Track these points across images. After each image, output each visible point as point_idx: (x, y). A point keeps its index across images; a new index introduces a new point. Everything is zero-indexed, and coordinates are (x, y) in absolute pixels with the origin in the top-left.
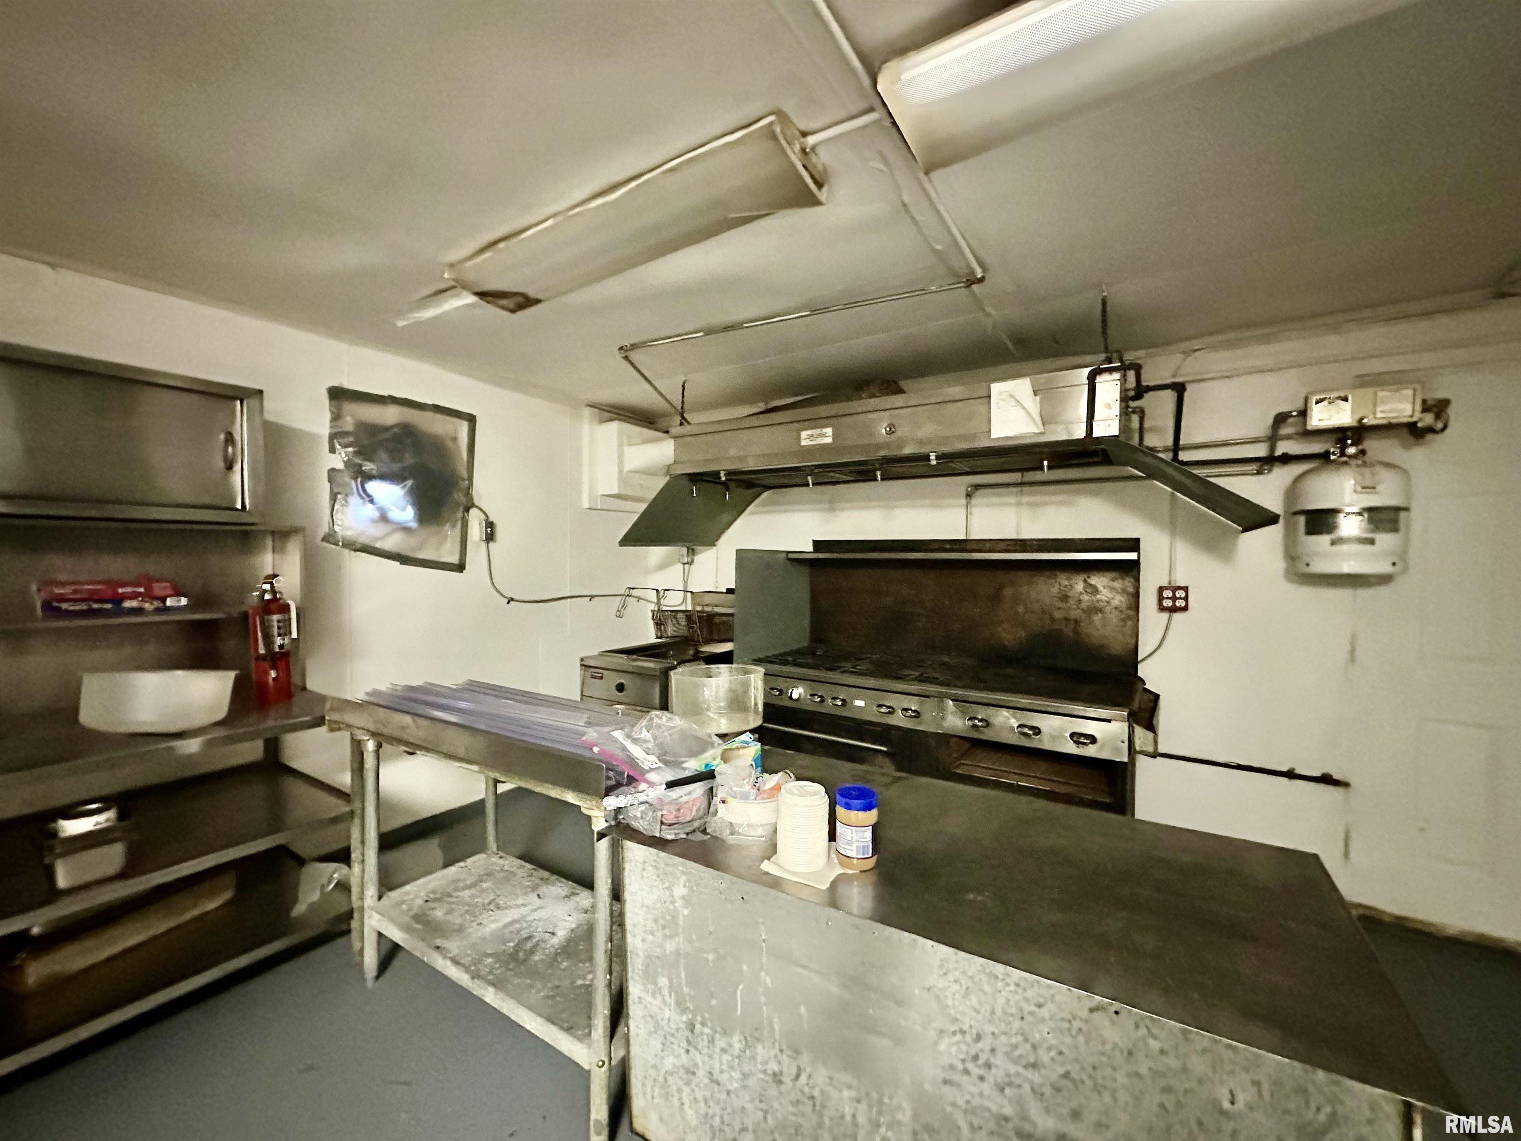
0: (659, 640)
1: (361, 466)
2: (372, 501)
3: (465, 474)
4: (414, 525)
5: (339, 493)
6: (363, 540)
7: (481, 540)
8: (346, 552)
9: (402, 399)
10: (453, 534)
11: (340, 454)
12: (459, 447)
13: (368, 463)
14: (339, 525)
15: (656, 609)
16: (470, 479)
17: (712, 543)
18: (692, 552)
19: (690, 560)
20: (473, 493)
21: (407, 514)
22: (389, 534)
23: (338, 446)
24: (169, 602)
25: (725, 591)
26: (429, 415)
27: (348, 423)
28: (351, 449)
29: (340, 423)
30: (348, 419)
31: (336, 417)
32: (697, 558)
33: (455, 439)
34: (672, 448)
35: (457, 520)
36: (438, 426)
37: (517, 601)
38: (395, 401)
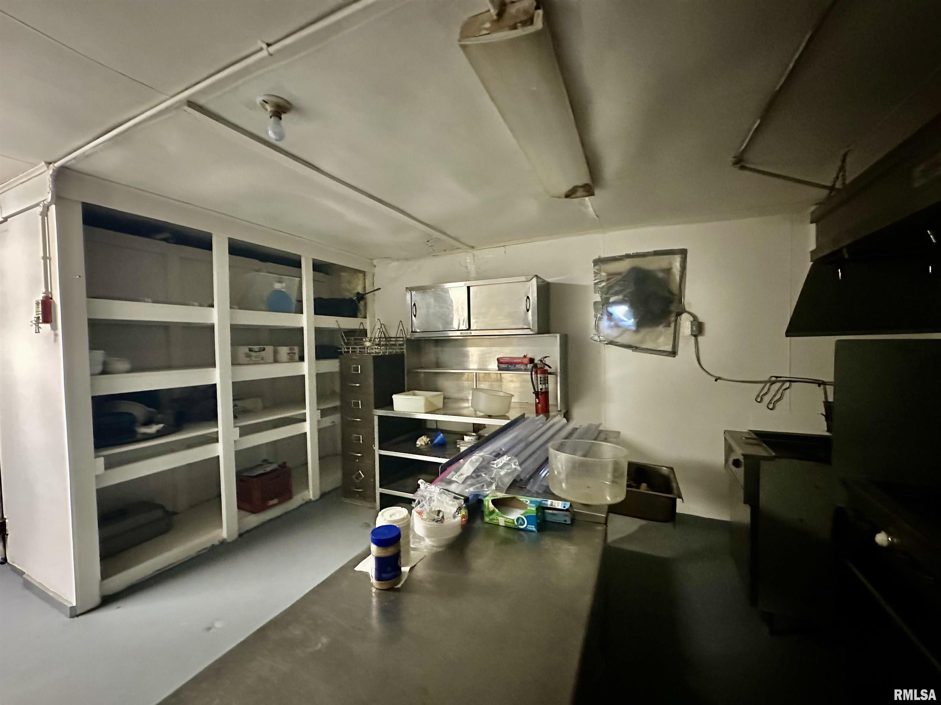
1: (607, 299)
2: (612, 317)
3: (677, 291)
5: (598, 314)
6: (609, 338)
7: (691, 335)
8: (602, 344)
9: (633, 254)
10: (668, 332)
11: (599, 293)
12: (673, 275)
16: (682, 293)
20: (684, 302)
22: (622, 334)
23: (598, 289)
26: (650, 258)
27: (603, 276)
28: (603, 290)
29: (598, 277)
30: (603, 273)
31: (597, 274)
33: (670, 269)
35: (670, 324)
36: (655, 263)
37: (725, 380)
38: (628, 256)
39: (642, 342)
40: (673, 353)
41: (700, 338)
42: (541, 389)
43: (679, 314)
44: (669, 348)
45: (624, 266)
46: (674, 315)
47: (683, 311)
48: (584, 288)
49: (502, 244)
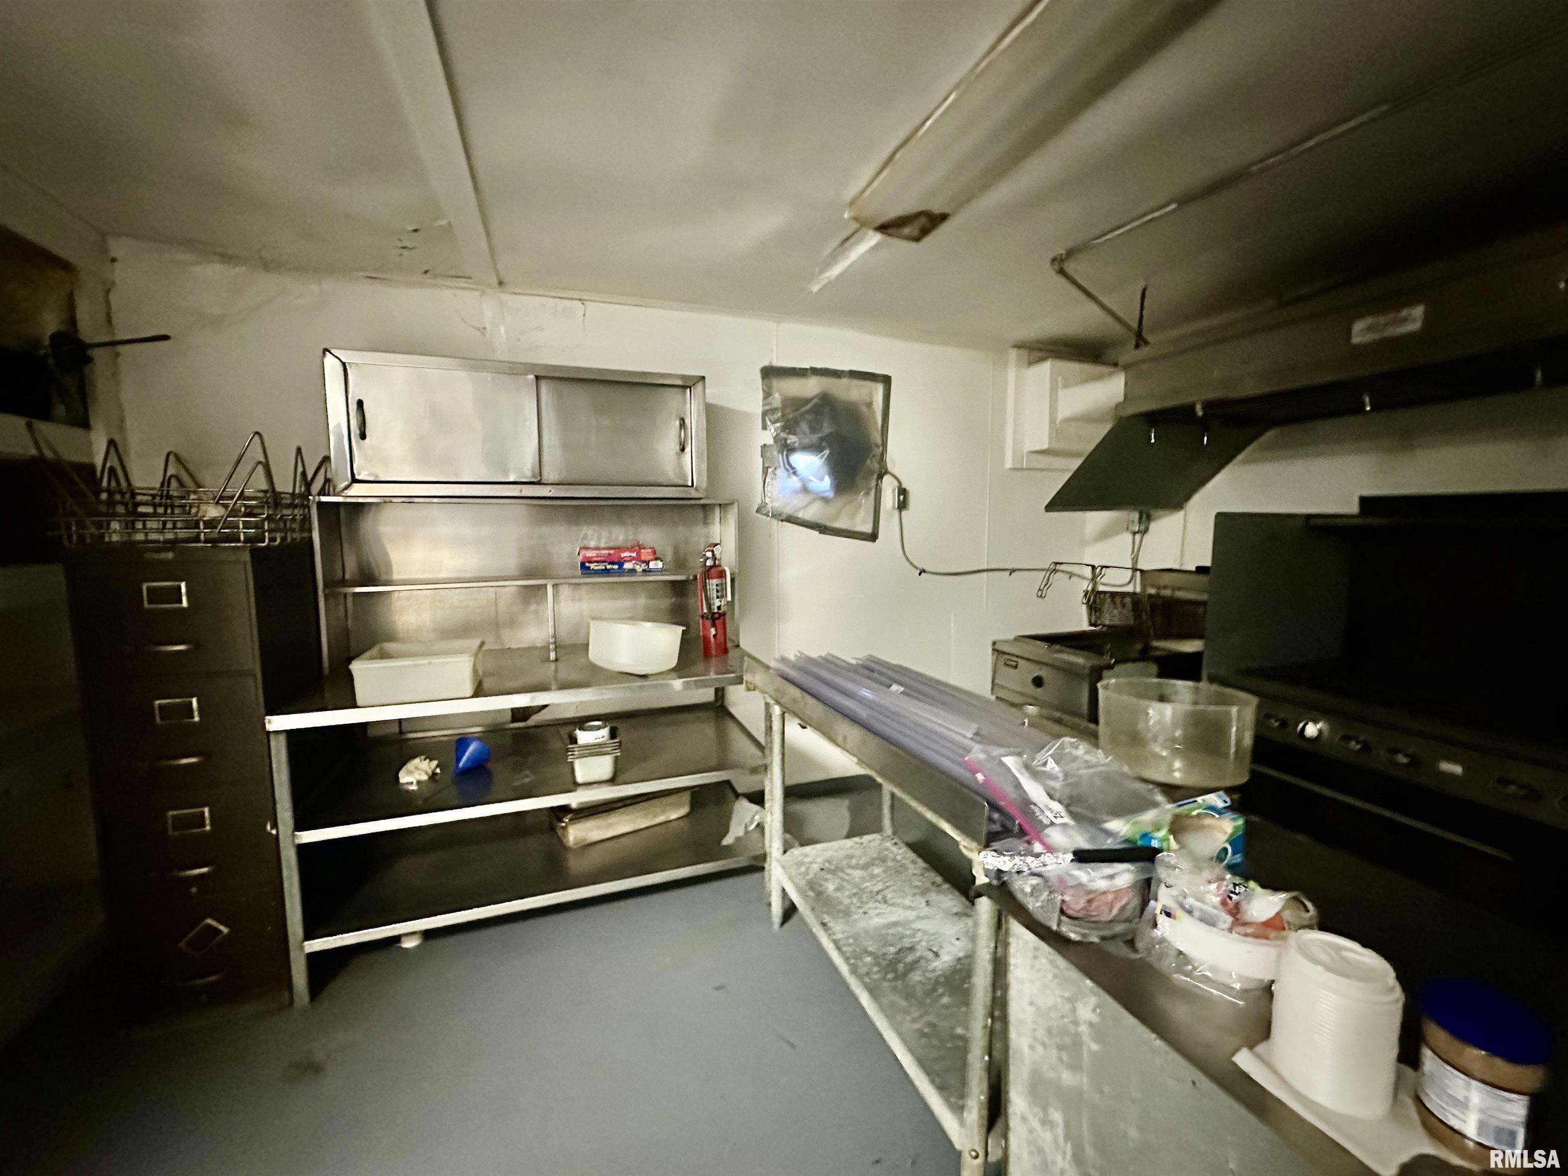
0: (1093, 628)
1: (786, 440)
2: (795, 473)
3: (879, 441)
4: (831, 494)
5: (770, 467)
6: (788, 511)
7: (894, 507)
8: (775, 522)
9: (821, 369)
10: (867, 503)
11: (770, 430)
12: (874, 413)
13: (791, 437)
14: (770, 498)
15: (1090, 588)
16: (884, 444)
17: (1177, 504)
18: (1146, 519)
19: (1142, 527)
20: (888, 459)
21: (825, 484)
22: (809, 504)
23: (769, 423)
24: (652, 565)
25: (1194, 569)
26: (845, 381)
27: (777, 400)
28: (778, 425)
29: (769, 400)
30: (777, 395)
31: (767, 395)
32: (1153, 526)
33: (870, 405)
34: (1123, 383)
35: (870, 489)
36: (854, 392)
37: (929, 573)
38: (815, 371)
39: (836, 517)
40: (873, 537)
41: (904, 513)
42: (719, 608)
43: (880, 477)
44: (868, 528)
45: (811, 387)
46: (875, 476)
47: (887, 472)
48: (747, 416)
49: (576, 295)
